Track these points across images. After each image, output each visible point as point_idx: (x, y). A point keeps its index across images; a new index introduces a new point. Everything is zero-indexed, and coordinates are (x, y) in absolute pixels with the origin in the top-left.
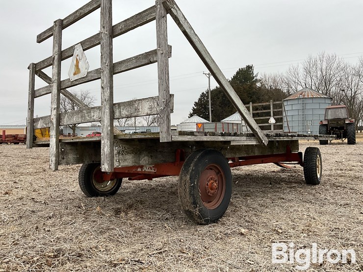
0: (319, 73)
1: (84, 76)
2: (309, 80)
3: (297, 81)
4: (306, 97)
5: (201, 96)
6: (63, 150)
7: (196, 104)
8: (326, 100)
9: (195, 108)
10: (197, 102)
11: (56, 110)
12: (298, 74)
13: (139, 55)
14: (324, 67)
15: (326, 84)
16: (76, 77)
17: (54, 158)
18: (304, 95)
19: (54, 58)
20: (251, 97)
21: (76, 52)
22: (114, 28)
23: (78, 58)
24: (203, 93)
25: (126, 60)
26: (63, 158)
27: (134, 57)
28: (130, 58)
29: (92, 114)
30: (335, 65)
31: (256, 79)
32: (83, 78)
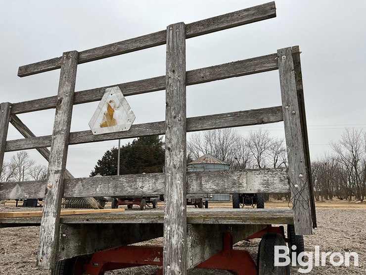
0: (217, 141)
1: (124, 130)
2: (209, 147)
3: (198, 147)
4: (209, 162)
5: (106, 155)
6: (64, 235)
7: (100, 162)
8: (226, 166)
9: (98, 166)
10: (101, 160)
11: (59, 175)
12: (199, 141)
13: (240, 112)
14: (222, 137)
15: (223, 151)
16: (106, 130)
17: (50, 250)
18: (207, 161)
19: (60, 101)
20: (157, 159)
21: (107, 97)
22: (190, 74)
23: (112, 105)
24: (108, 152)
25: (214, 115)
26: (63, 249)
27: (229, 114)
28: (222, 115)
29: (140, 184)
30: (230, 136)
31: (161, 142)
32: (122, 132)
